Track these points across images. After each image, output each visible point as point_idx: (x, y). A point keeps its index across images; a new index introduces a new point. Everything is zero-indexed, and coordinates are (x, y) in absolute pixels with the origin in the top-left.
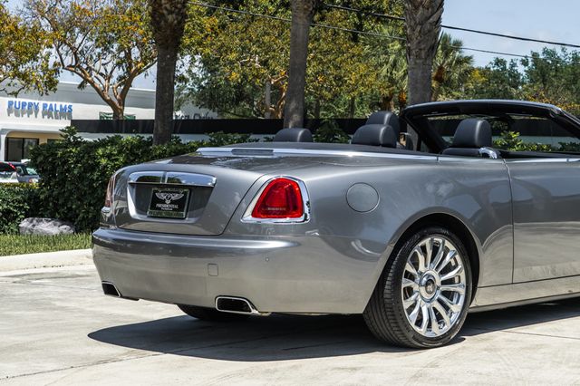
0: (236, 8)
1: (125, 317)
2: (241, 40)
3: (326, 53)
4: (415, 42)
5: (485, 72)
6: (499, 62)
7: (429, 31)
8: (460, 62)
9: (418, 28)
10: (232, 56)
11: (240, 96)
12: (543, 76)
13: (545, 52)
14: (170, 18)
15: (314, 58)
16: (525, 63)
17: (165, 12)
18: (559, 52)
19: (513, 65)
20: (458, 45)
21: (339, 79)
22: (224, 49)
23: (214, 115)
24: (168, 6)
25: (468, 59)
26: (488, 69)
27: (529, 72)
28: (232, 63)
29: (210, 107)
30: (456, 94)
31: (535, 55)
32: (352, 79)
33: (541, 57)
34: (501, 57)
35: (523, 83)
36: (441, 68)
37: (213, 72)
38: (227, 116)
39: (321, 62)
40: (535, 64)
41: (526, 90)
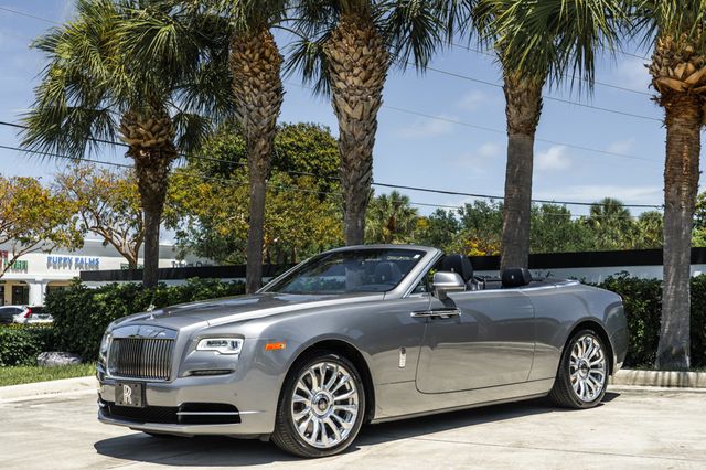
0: (228, 177)
1: (96, 435)
2: (229, 201)
3: (297, 210)
4: (350, 198)
5: (429, 221)
6: (440, 212)
7: (361, 189)
8: (407, 213)
9: (352, 187)
10: (224, 215)
11: (232, 248)
12: (476, 223)
13: (477, 203)
14: (154, 186)
15: (288, 214)
16: (461, 212)
17: (149, 182)
18: (489, 204)
19: (451, 215)
20: (405, 199)
21: (309, 230)
22: (215, 210)
23: (212, 262)
24: (152, 177)
25: (413, 211)
26: (431, 218)
27: (464, 219)
28: (222, 220)
29: (207, 256)
30: (407, 239)
31: (468, 206)
32: (319, 230)
33: (473, 207)
34: (441, 208)
35: (459, 229)
36: (392, 219)
37: (209, 228)
38: (224, 263)
39: (293, 217)
40: (469, 213)
41: (463, 234)
